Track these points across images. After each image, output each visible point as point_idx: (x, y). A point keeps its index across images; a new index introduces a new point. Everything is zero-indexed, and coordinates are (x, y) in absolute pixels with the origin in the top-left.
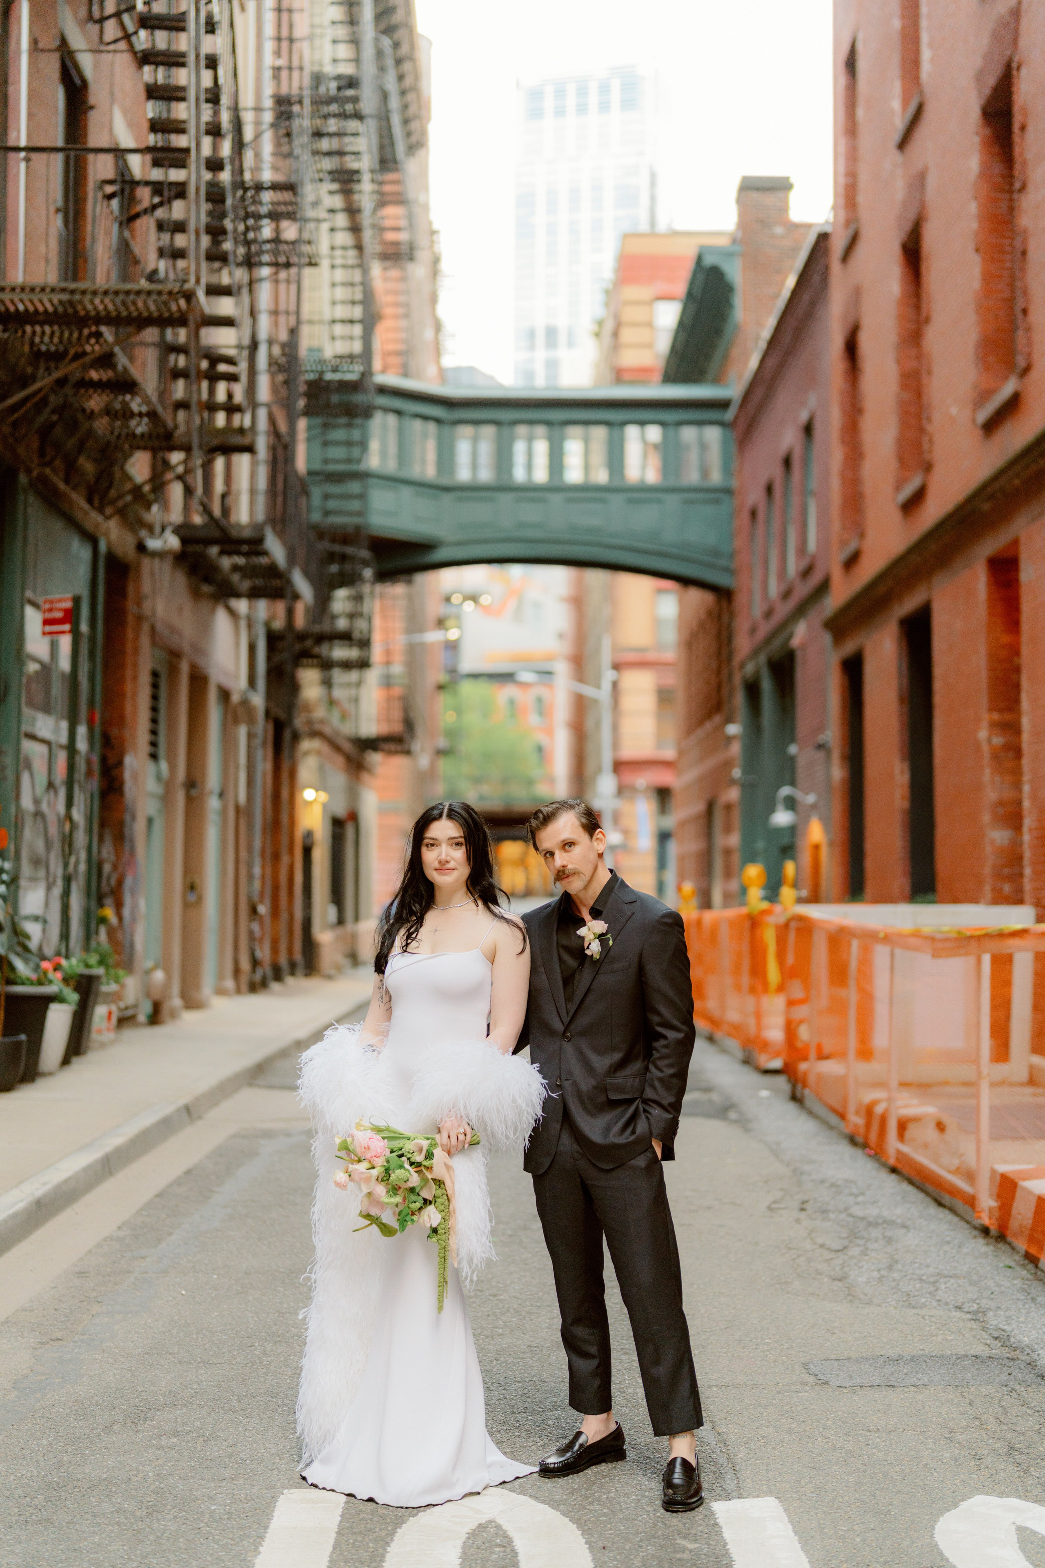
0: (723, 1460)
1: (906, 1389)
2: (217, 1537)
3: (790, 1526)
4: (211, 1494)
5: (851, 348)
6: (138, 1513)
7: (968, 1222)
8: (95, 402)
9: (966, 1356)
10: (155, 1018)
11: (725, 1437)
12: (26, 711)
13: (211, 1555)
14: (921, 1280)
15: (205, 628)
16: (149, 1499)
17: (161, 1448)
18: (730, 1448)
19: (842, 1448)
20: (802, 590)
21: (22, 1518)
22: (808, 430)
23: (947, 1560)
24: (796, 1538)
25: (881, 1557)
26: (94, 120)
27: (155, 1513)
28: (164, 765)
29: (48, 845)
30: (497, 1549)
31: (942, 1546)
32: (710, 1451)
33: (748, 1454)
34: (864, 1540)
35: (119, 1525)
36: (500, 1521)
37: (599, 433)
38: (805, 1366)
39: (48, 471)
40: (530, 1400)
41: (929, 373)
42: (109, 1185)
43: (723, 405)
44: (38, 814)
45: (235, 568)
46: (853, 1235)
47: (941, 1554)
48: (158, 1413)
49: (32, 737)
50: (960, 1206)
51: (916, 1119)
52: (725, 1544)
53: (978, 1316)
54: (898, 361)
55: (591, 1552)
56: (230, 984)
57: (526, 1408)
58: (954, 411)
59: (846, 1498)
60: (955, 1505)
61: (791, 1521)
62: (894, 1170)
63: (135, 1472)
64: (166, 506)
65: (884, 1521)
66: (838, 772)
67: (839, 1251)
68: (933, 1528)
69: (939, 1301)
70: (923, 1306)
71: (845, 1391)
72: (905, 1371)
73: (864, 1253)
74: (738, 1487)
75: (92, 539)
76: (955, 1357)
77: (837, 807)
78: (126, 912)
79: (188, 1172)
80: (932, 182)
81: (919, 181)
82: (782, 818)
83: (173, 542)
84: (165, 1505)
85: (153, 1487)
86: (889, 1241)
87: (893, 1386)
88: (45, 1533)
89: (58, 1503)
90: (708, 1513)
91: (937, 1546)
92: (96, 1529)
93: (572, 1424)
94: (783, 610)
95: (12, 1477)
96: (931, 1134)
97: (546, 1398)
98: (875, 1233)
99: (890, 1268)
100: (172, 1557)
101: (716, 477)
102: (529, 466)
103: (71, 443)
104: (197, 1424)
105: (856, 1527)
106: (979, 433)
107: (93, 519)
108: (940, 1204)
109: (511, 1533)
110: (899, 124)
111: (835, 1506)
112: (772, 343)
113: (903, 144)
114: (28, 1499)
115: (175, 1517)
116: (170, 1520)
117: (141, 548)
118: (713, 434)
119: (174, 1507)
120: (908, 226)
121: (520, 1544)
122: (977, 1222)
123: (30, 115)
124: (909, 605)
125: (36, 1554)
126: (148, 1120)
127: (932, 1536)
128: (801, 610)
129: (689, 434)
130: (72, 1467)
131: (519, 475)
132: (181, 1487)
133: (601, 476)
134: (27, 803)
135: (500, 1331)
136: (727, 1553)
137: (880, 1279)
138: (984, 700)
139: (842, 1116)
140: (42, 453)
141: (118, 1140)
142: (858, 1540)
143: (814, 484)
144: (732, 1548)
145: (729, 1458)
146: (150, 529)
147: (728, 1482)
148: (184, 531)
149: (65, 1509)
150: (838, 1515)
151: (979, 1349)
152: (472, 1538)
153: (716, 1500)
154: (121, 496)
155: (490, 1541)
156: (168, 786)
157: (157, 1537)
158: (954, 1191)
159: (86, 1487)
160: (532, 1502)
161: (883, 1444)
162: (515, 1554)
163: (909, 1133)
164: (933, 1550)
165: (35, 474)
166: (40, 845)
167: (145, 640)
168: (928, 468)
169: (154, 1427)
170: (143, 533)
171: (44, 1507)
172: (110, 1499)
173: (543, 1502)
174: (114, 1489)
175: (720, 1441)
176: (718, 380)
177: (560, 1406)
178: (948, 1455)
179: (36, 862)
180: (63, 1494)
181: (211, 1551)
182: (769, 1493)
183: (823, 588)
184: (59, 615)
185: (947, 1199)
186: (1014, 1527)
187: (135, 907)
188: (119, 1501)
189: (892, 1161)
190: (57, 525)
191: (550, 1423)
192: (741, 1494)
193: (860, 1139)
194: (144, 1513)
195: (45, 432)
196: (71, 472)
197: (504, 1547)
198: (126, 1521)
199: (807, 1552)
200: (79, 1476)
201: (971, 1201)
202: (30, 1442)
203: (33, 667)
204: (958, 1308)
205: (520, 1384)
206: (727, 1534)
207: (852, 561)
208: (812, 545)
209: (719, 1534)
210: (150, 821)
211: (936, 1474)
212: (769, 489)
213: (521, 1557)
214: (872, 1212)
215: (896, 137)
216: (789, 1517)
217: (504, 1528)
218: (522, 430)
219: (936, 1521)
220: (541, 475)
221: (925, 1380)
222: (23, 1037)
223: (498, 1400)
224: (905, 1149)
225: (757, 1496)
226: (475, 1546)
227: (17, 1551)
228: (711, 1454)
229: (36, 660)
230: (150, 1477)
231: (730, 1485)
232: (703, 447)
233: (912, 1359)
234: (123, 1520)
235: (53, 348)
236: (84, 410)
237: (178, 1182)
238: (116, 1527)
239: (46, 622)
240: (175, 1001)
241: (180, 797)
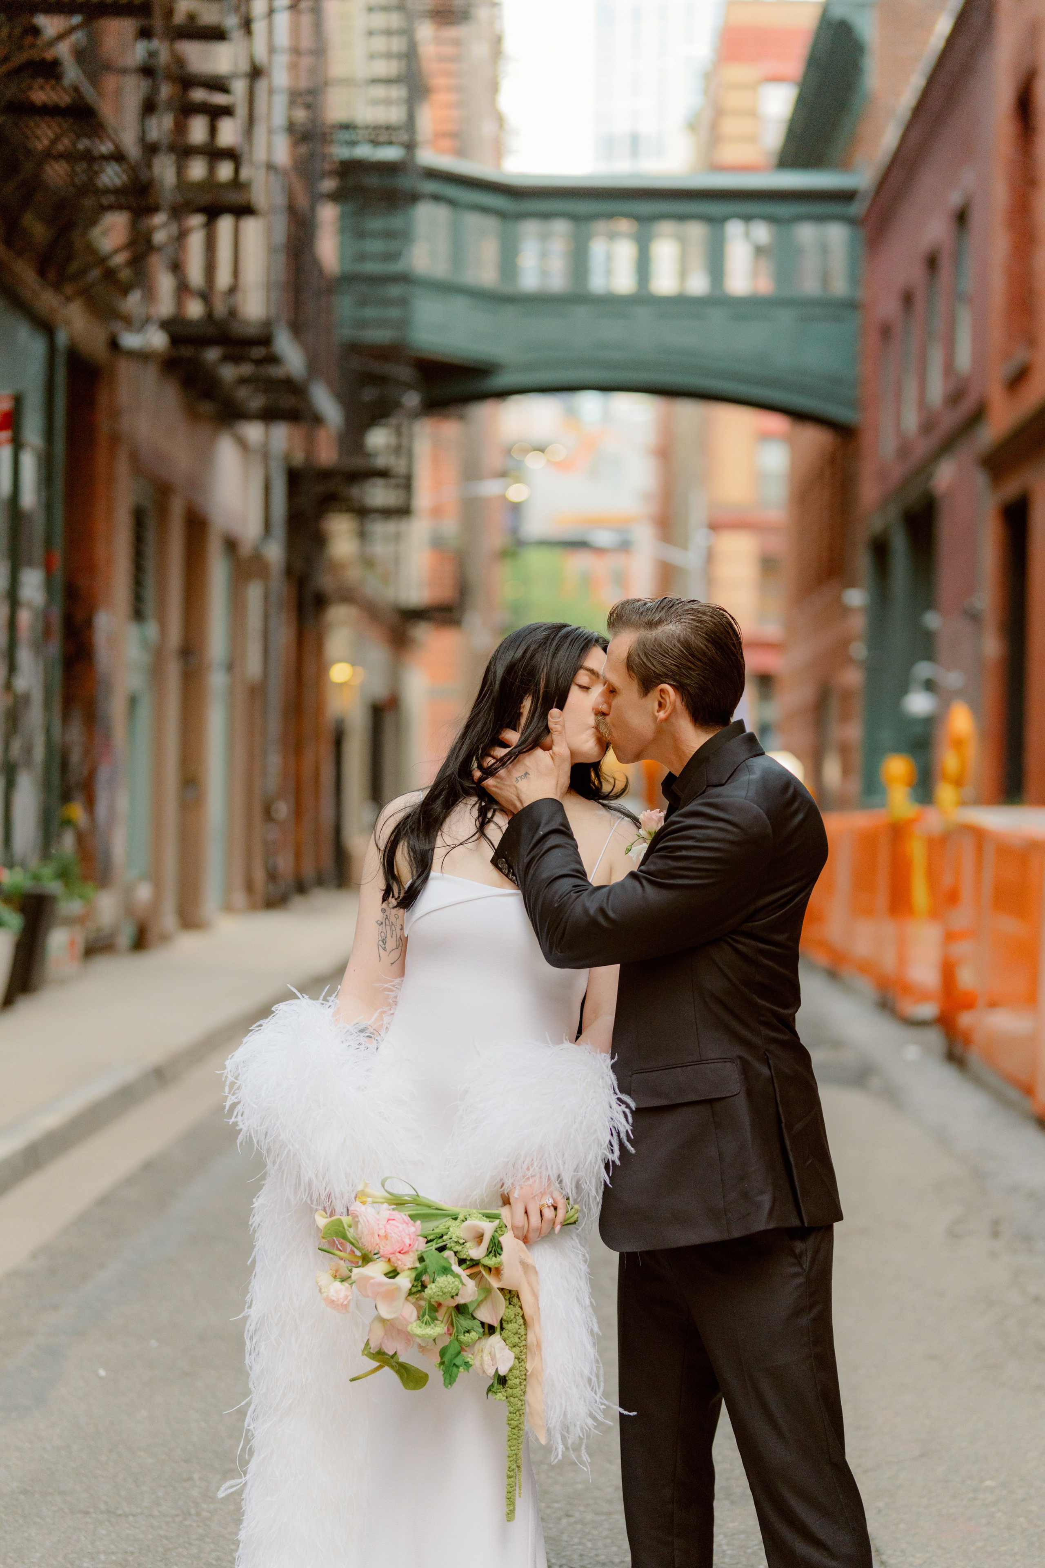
5: (1024, 105)
10: (141, 942)
15: (204, 458)
20: (950, 419)
22: (961, 217)
28: (151, 629)
37: (697, 230)
43: (846, 196)
45: (243, 381)
56: (240, 898)
64: (150, 295)
66: (992, 644)
75: (46, 328)
77: (990, 686)
78: (101, 810)
82: (918, 703)
83: (156, 340)
94: (923, 447)
101: (840, 287)
102: (610, 272)
107: (47, 299)
112: (918, 110)
117: (114, 345)
118: (837, 233)
128: (947, 446)
129: (806, 232)
131: (597, 284)
133: (700, 286)
143: (968, 284)
146: (127, 320)
148: (175, 327)
156: (158, 654)
167: (123, 469)
170: (117, 326)
176: (844, 163)
183: (978, 417)
187: (112, 808)
207: (1018, 379)
208: (964, 359)
210: (133, 701)
212: (908, 298)
218: (601, 225)
220: (624, 285)
232: (825, 249)
240: (169, 920)
241: (173, 670)
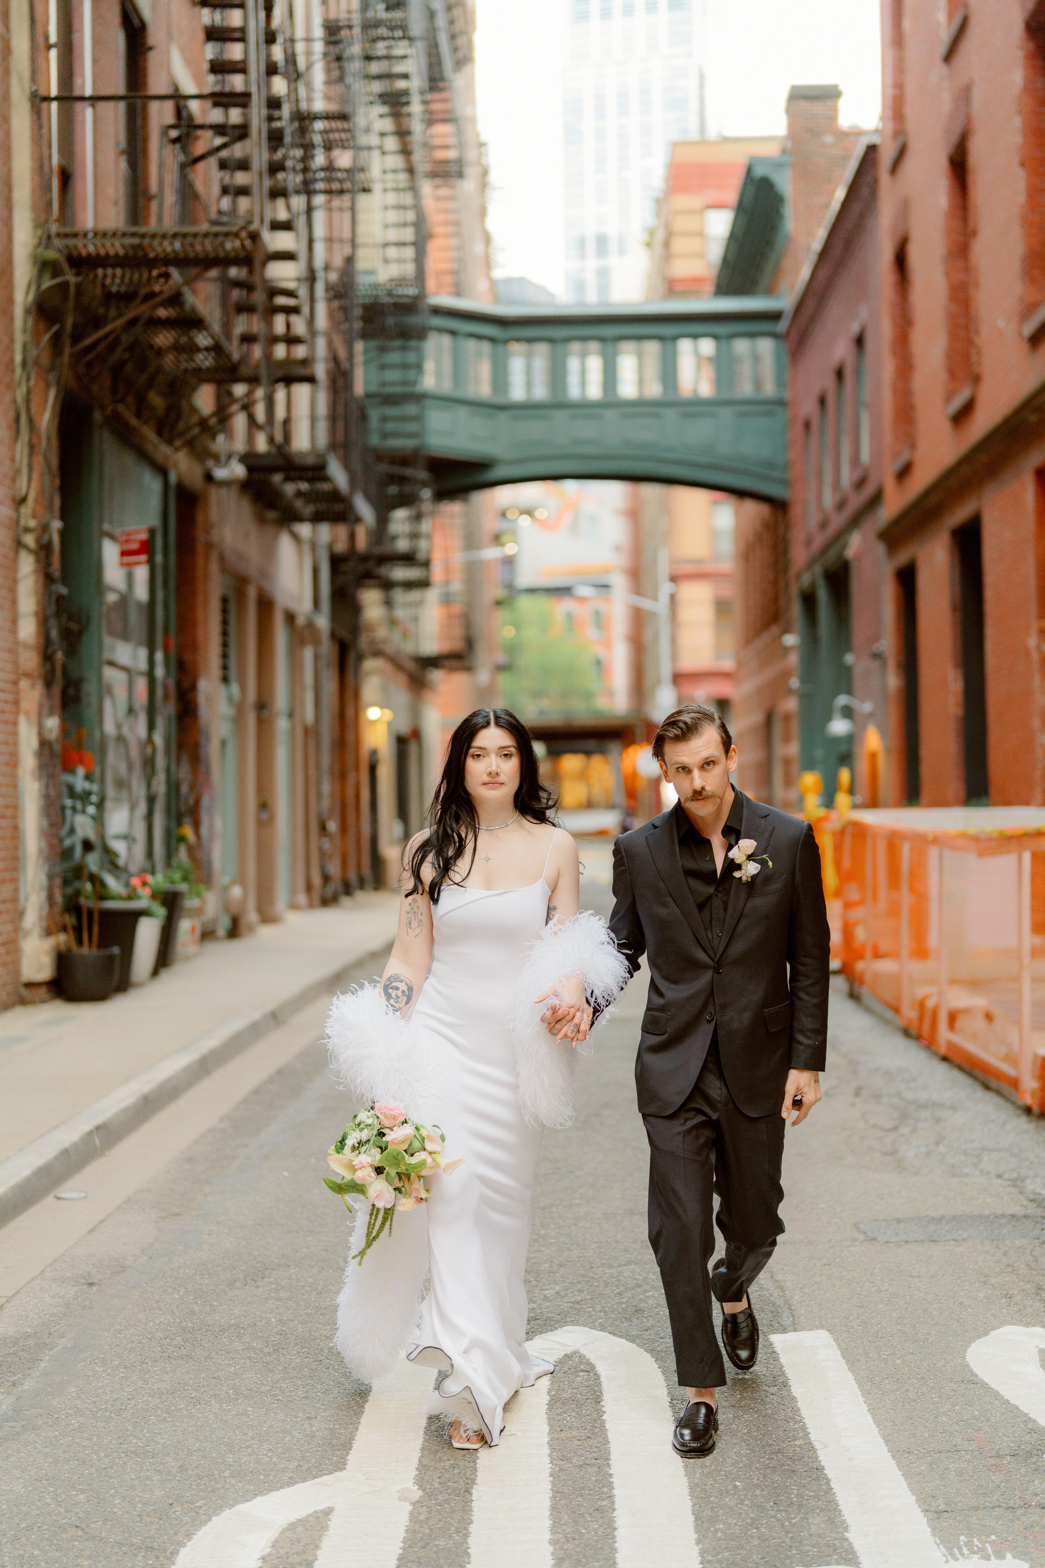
0: (780, 1302)
1: (947, 1243)
2: (336, 1367)
3: (839, 1352)
4: (328, 1335)
5: (901, 260)
6: (266, 1350)
7: (1013, 1103)
8: (163, 339)
9: (1003, 1216)
10: (234, 932)
11: (782, 1284)
12: (107, 640)
13: (333, 1381)
14: (965, 1153)
15: (270, 552)
16: (274, 1339)
17: (279, 1299)
18: (786, 1292)
19: (887, 1290)
20: (857, 501)
21: (165, 1354)
22: (859, 341)
23: (976, 1376)
24: (845, 1361)
25: (919, 1374)
26: (153, 60)
27: (280, 1350)
28: (235, 688)
29: (130, 768)
30: (582, 1374)
31: (972, 1365)
32: (768, 1295)
33: (803, 1297)
34: (903, 1362)
35: (250, 1359)
36: (584, 1351)
37: (652, 348)
38: (856, 1225)
39: (120, 407)
40: (606, 1257)
41: (977, 285)
42: (207, 1085)
43: (774, 316)
44: (121, 739)
45: (299, 494)
46: (904, 1117)
47: (971, 1371)
48: (274, 1272)
49: (112, 664)
50: (1005, 1088)
51: (966, 1011)
52: (782, 1367)
53: (1017, 1183)
54: (947, 274)
55: (664, 1374)
56: (302, 898)
57: (603, 1264)
58: (1001, 323)
59: (889, 1330)
60: (986, 1334)
61: (840, 1347)
62: (945, 1059)
63: (259, 1319)
64: (230, 434)
65: (922, 1347)
66: (893, 681)
67: (888, 1130)
68: (965, 1351)
69: (981, 1171)
70: (966, 1175)
71: (892, 1245)
72: (947, 1228)
73: (914, 1131)
74: (794, 1324)
75: (162, 471)
76: (992, 1217)
77: (893, 715)
78: (204, 830)
79: (279, 1072)
80: (978, 96)
81: (965, 94)
82: (839, 727)
83: (238, 470)
84: (289, 1343)
85: (276, 1330)
86: (938, 1120)
87: (935, 1241)
88: (187, 1365)
89: (195, 1343)
90: (767, 1343)
91: (968, 1365)
92: (231, 1362)
93: (645, 1275)
94: (838, 521)
95: (152, 1324)
96: (979, 1024)
97: (621, 1256)
98: (924, 1114)
99: (938, 1143)
100: (299, 1382)
101: (770, 389)
102: (583, 383)
103: (143, 379)
104: (310, 1280)
105: (897, 1352)
106: (1025, 346)
107: (162, 451)
108: (987, 1087)
109: (593, 1361)
110: (945, 36)
111: (879, 1336)
112: (823, 254)
113: (949, 56)
114: (168, 1340)
115: (298, 1352)
116: (295, 1355)
117: (209, 478)
118: (766, 346)
119: (296, 1345)
120: (954, 139)
121: (601, 1369)
122: (1021, 1103)
123: (95, 61)
124: (960, 515)
125: (181, 1381)
126: (238, 1024)
127: (964, 1358)
128: (855, 521)
129: (741, 346)
130: (203, 1315)
131: (574, 392)
132: (301, 1330)
133: (654, 390)
134: (109, 727)
135: (577, 1201)
136: (783, 1374)
137: (928, 1154)
138: (1033, 608)
139: (896, 1010)
140: (114, 390)
141: (212, 1043)
142: (899, 1361)
143: (866, 395)
144: (787, 1370)
145: (786, 1301)
146: (216, 457)
147: (785, 1319)
148: (249, 459)
149: (202, 1347)
150: (883, 1343)
151: (1016, 1209)
152: (560, 1366)
153: (773, 1333)
154: (189, 429)
155: (575, 1368)
156: (240, 707)
157: (285, 1367)
158: (999, 1075)
159: (217, 1330)
160: (611, 1337)
161: (924, 1287)
162: (597, 1377)
163: (960, 1023)
164: (964, 1369)
165: (109, 410)
166: (123, 768)
167: (214, 567)
168: (976, 379)
169: (272, 1283)
170: (210, 463)
171: (183, 1346)
172: (240, 1339)
173: (620, 1337)
174: (242, 1332)
175: (778, 1288)
176: (770, 291)
177: (633, 1262)
178: (982, 1295)
179: (120, 784)
180: (198, 1336)
181: (333, 1378)
182: (822, 1327)
183: (876, 499)
184: (135, 546)
185: (993, 1083)
186: (1037, 1350)
187: (211, 826)
188: (247, 1341)
189: (943, 1050)
190: (130, 459)
191: (625, 1274)
192: (796, 1328)
193: (914, 1031)
194: (271, 1350)
195: (117, 370)
196: (141, 407)
197: (588, 1372)
198: (256, 1356)
199: (853, 1372)
200: (211, 1323)
201: (1015, 1083)
202: (164, 1297)
203: (111, 598)
204: (999, 1176)
205: (598, 1245)
206: (783, 1359)
207: (904, 473)
208: (865, 456)
209: (776, 1359)
210: (223, 743)
211: (970, 1310)
212: (822, 401)
213: (602, 1379)
214: (923, 1096)
215: (942, 50)
216: (839, 1345)
217: (587, 1357)
218: (575, 347)
219: (968, 1347)
220: (594, 392)
221: (965, 1235)
222: (116, 950)
223: (578, 1257)
224: (955, 1038)
225: (810, 1330)
226: (562, 1371)
227: (165, 1379)
228: (770, 1298)
229: (114, 590)
230: (272, 1322)
231: (786, 1320)
232: (756, 358)
233: (954, 1218)
234: (253, 1355)
235: (123, 289)
236: (151, 347)
237: (270, 1080)
238: (248, 1361)
239: (124, 553)
240: (251, 916)
241: (251, 718)
